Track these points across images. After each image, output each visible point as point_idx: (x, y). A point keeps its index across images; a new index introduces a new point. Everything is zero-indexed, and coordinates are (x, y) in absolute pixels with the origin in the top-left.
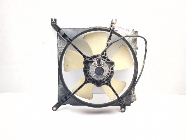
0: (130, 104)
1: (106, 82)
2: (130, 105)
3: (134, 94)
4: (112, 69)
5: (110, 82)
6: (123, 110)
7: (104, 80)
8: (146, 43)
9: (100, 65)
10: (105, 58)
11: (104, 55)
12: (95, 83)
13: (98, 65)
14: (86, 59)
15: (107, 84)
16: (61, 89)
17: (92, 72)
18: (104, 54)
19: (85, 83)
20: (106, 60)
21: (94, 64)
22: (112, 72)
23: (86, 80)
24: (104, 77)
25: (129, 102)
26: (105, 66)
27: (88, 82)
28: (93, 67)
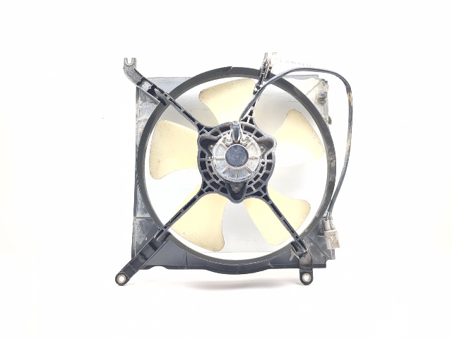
0: (325, 262)
1: (255, 190)
2: (324, 266)
3: (332, 229)
4: (270, 157)
5: (264, 189)
6: (306, 278)
7: (252, 186)
8: (349, 90)
9: (239, 142)
10: (251, 130)
11: (247, 123)
12: (228, 192)
13: (234, 143)
14: (203, 132)
15: (258, 195)
16: (141, 223)
17: (219, 162)
18: (248, 121)
19: (201, 194)
20: (253, 135)
21: (224, 141)
22: (270, 166)
23: (204, 185)
24: (249, 175)
25: (322, 255)
26: (252, 146)
27: (210, 190)
28: (221, 148)
